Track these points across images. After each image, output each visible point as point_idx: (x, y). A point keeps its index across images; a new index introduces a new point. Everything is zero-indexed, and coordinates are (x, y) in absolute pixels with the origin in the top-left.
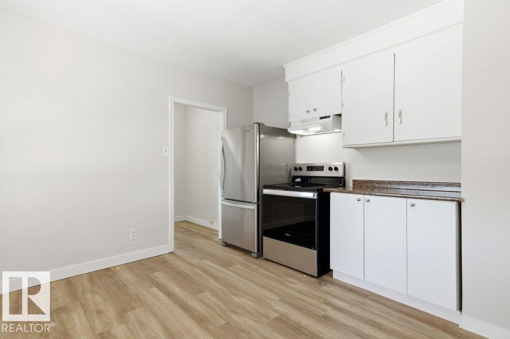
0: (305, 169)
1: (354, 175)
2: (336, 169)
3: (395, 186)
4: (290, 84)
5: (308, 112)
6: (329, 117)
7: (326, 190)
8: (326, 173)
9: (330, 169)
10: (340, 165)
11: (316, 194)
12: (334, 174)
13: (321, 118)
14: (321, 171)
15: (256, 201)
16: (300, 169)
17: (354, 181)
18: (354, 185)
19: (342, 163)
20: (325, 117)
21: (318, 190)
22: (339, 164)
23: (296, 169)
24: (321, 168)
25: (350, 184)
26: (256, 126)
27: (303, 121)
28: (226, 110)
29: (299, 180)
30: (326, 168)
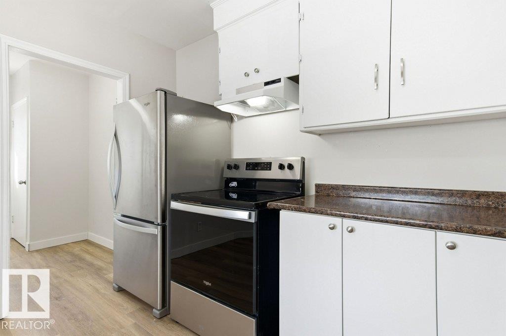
0: (243, 167)
1: (317, 177)
2: (291, 167)
3: (384, 195)
4: (220, 34)
5: (247, 75)
6: (279, 81)
7: (272, 205)
8: (274, 174)
9: (281, 167)
10: (298, 161)
11: (253, 214)
12: (287, 175)
13: (267, 84)
14: (267, 170)
15: (159, 221)
16: (236, 167)
17: (318, 187)
18: (317, 192)
19: (300, 158)
20: (273, 82)
21: (257, 207)
22: (295, 160)
23: (229, 167)
24: (267, 166)
25: (312, 191)
26: (160, 95)
27: (239, 91)
28: (127, 77)
29: (234, 184)
30: (275, 167)
